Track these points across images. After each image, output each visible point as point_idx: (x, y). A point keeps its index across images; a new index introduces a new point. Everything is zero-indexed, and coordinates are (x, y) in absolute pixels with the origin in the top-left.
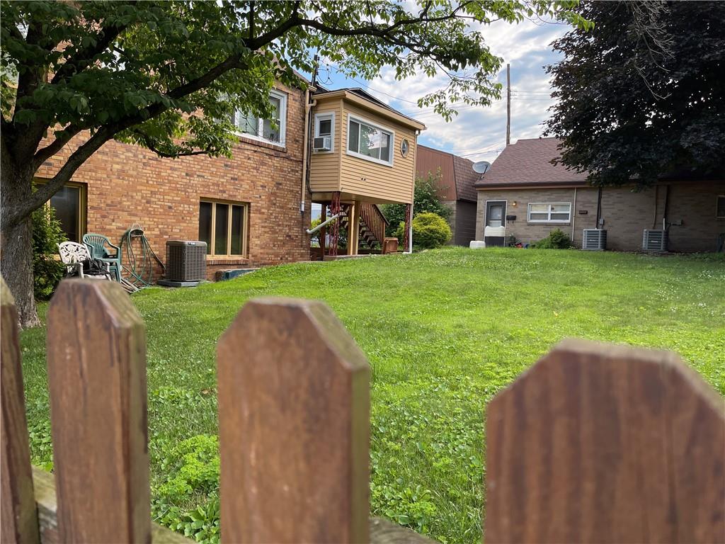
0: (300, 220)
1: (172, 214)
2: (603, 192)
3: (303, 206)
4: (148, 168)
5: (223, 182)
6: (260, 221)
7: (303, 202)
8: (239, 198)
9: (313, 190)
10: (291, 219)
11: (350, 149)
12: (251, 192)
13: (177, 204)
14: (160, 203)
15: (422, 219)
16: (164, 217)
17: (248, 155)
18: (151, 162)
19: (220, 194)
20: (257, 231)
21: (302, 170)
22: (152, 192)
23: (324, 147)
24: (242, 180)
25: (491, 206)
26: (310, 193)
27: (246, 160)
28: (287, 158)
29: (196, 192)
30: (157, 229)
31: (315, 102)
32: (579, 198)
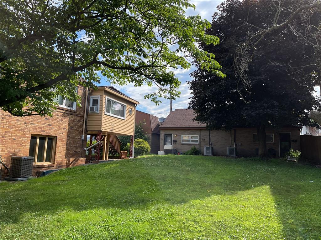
0: (82, 143)
1: (15, 143)
2: (211, 131)
3: (83, 137)
4: (4, 120)
5: (44, 127)
6: (61, 145)
7: (83, 135)
8: (52, 134)
9: (88, 130)
10: (77, 143)
11: (106, 112)
12: (58, 131)
13: (18, 138)
14: (9, 137)
15: (138, 142)
16: (11, 144)
17: (58, 114)
18: (6, 117)
19: (42, 132)
20: (60, 150)
21: (83, 121)
22: (5, 132)
23: (95, 111)
24: (54, 126)
25: (166, 136)
26: (86, 131)
27: (56, 116)
28: (77, 115)
29: (29, 132)
30: (7, 151)
31: (91, 91)
32: (202, 134)
